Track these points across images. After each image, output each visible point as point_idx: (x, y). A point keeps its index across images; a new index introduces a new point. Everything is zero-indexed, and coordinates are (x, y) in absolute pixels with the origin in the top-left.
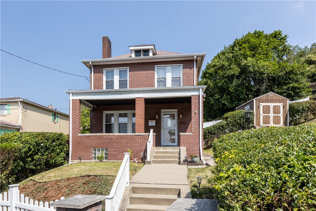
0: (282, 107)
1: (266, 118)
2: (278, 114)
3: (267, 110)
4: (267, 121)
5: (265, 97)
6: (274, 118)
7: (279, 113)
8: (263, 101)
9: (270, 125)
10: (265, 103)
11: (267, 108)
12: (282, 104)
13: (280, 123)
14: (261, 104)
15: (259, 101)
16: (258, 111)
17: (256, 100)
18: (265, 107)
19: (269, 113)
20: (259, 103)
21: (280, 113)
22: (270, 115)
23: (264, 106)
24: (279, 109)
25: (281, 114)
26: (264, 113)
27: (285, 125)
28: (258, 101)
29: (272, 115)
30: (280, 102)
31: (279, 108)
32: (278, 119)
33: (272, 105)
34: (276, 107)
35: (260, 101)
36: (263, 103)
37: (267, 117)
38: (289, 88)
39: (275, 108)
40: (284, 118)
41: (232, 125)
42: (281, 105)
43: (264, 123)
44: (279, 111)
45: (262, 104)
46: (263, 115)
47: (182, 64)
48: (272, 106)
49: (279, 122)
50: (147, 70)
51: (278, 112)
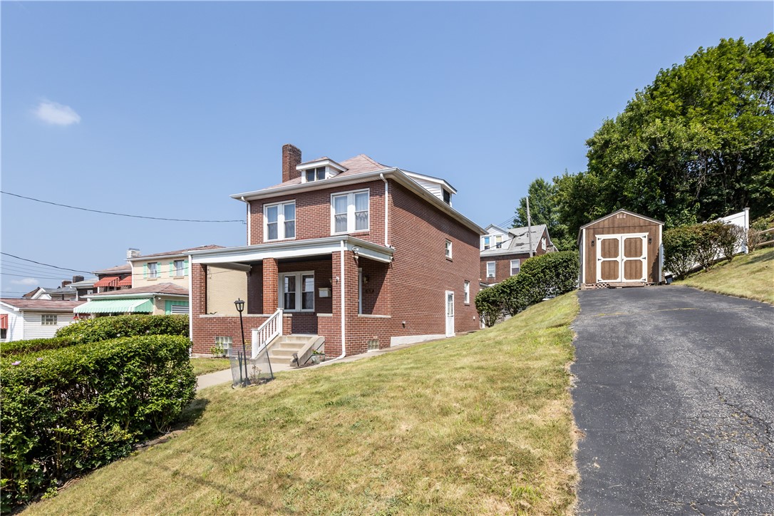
0: (645, 242)
1: (610, 266)
2: (636, 256)
3: (610, 249)
4: (612, 273)
5: (606, 222)
6: (628, 265)
7: (638, 254)
8: (603, 231)
9: (619, 280)
10: (609, 233)
11: (612, 246)
12: (647, 234)
13: (641, 277)
14: (597, 236)
15: (594, 231)
16: (592, 252)
17: (586, 229)
18: (607, 243)
19: (616, 255)
20: (594, 234)
21: (641, 255)
22: (618, 259)
23: (604, 242)
24: (638, 246)
25: (643, 256)
26: (604, 255)
27: (652, 280)
28: (592, 231)
29: (621, 258)
30: (641, 231)
31: (638, 243)
32: (636, 268)
33: (621, 237)
34: (633, 241)
35: (597, 231)
36: (603, 234)
37: (612, 264)
38: (765, 178)
39: (630, 243)
40: (652, 265)
41: (530, 284)
42: (644, 236)
43: (603, 277)
44: (638, 250)
45: (600, 238)
46: (601, 261)
47: (369, 189)
48: (624, 239)
49: (638, 275)
50: (319, 203)
51: (636, 252)
